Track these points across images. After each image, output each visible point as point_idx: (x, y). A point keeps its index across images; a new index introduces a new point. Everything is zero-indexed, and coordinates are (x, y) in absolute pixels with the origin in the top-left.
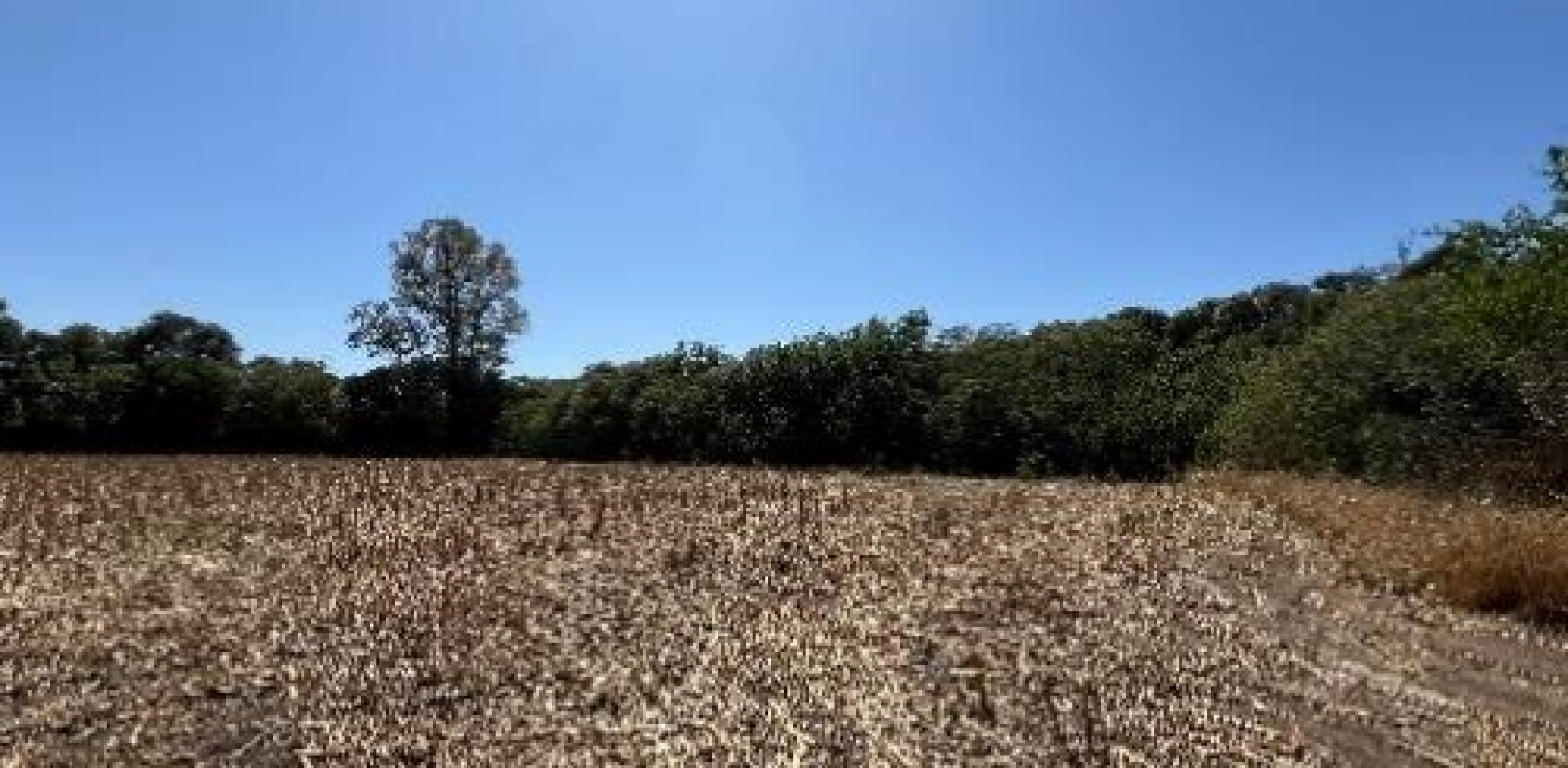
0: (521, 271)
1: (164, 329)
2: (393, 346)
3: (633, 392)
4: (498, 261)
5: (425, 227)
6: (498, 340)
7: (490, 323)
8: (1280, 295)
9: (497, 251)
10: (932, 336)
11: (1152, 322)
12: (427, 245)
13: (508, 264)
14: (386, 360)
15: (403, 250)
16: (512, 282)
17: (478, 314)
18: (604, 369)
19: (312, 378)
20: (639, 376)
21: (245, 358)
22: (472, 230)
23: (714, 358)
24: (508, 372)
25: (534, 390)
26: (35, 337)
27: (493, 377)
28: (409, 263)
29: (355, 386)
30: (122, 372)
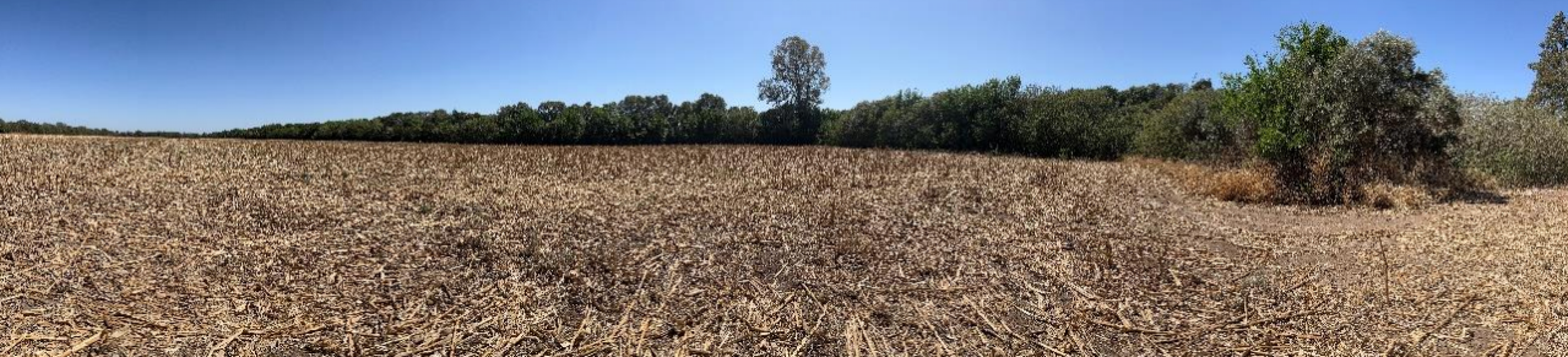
0: (826, 59)
1: (706, 99)
2: (775, 99)
3: (879, 115)
4: (817, 56)
5: (784, 41)
6: (817, 93)
7: (814, 84)
8: (1156, 89)
9: (816, 49)
10: (1022, 89)
11: (1111, 92)
12: (786, 51)
13: (821, 55)
14: (772, 106)
15: (776, 53)
16: (822, 64)
17: (809, 81)
18: (865, 104)
19: (748, 112)
20: (882, 107)
21: (728, 108)
22: (804, 41)
23: (916, 98)
24: (822, 107)
25: (833, 116)
26: (676, 107)
27: (817, 110)
28: (778, 61)
29: (766, 116)
30: (693, 118)
